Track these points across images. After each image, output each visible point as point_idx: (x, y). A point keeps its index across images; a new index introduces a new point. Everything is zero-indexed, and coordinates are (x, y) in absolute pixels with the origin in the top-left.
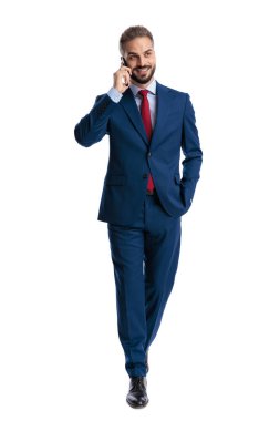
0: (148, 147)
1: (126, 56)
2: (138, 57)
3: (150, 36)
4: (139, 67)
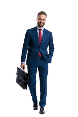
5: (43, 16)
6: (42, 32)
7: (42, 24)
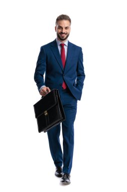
0: (63, 72)
1: (57, 27)
2: (62, 28)
3: (70, 20)
4: (62, 33)
5: (65, 23)
6: (66, 48)
7: (63, 35)
